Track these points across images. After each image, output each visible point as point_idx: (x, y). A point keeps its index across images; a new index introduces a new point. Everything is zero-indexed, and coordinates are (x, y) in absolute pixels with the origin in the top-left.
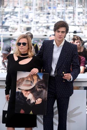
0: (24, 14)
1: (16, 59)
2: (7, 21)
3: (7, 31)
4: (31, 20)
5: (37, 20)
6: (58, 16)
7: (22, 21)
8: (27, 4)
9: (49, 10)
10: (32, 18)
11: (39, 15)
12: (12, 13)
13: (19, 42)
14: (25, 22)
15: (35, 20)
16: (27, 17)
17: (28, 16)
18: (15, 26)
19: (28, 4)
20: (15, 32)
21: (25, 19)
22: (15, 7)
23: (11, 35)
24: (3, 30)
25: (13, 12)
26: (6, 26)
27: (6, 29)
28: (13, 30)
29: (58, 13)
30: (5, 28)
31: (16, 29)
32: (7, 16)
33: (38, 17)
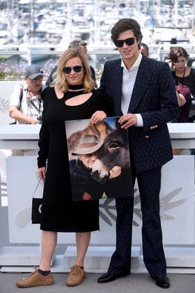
0: (76, 6)
2: (43, 21)
3: (43, 41)
4: (89, 18)
5: (102, 20)
6: (142, 9)
7: (73, 21)
10: (90, 15)
11: (104, 9)
12: (51, 7)
13: (67, 66)
14: (77, 24)
16: (81, 14)
17: (82, 10)
18: (58, 31)
20: (58, 42)
21: (77, 18)
23: (52, 49)
24: (37, 38)
25: (53, 4)
26: (40, 32)
27: (42, 37)
28: (56, 40)
29: (142, 3)
30: (40, 35)
31: (61, 38)
32: (43, 12)
33: (103, 13)
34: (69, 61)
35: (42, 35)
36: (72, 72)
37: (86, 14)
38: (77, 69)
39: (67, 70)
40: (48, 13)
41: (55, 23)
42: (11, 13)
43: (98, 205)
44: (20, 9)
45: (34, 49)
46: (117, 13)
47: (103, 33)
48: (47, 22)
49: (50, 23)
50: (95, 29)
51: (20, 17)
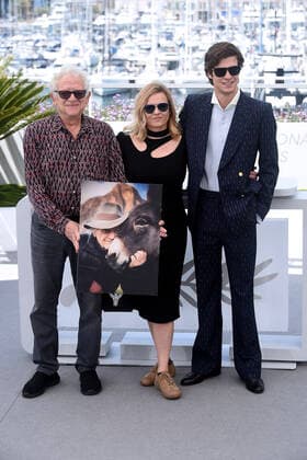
0: (164, 28)
1: (141, 147)
2: (122, 46)
3: (121, 71)
4: (180, 43)
5: (194, 45)
6: (245, 32)
7: (159, 45)
8: (169, 5)
9: (222, 18)
10: (180, 39)
11: (198, 31)
12: (133, 28)
13: (149, 103)
14: (165, 49)
15: (189, 44)
16: (169, 37)
17: (171, 33)
18: (141, 58)
19: (173, 6)
20: (140, 72)
21: (164, 42)
22: (141, 13)
23: (132, 82)
24: (113, 68)
25: (136, 25)
26: (119, 60)
27: (119, 65)
28: (137, 69)
29: (245, 25)
30: (117, 63)
31: (144, 66)
32: (123, 34)
33: (197, 36)
34: (152, 97)
35: (120, 64)
36: (157, 111)
37: (176, 38)
38: (162, 107)
39: (150, 109)
40: (131, 37)
41: (137, 48)
42: (84, 36)
43: (179, 283)
44: (95, 31)
45: (109, 81)
46: (214, 36)
47: (196, 61)
48: (127, 48)
49: (131, 48)
50: (186, 56)
51: (94, 40)
